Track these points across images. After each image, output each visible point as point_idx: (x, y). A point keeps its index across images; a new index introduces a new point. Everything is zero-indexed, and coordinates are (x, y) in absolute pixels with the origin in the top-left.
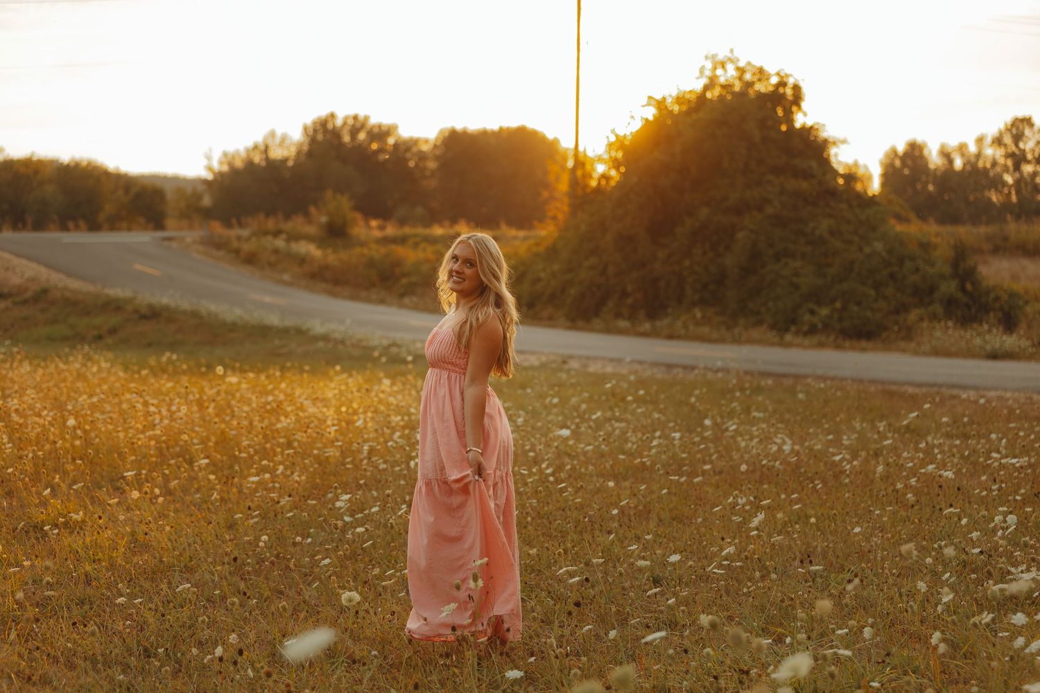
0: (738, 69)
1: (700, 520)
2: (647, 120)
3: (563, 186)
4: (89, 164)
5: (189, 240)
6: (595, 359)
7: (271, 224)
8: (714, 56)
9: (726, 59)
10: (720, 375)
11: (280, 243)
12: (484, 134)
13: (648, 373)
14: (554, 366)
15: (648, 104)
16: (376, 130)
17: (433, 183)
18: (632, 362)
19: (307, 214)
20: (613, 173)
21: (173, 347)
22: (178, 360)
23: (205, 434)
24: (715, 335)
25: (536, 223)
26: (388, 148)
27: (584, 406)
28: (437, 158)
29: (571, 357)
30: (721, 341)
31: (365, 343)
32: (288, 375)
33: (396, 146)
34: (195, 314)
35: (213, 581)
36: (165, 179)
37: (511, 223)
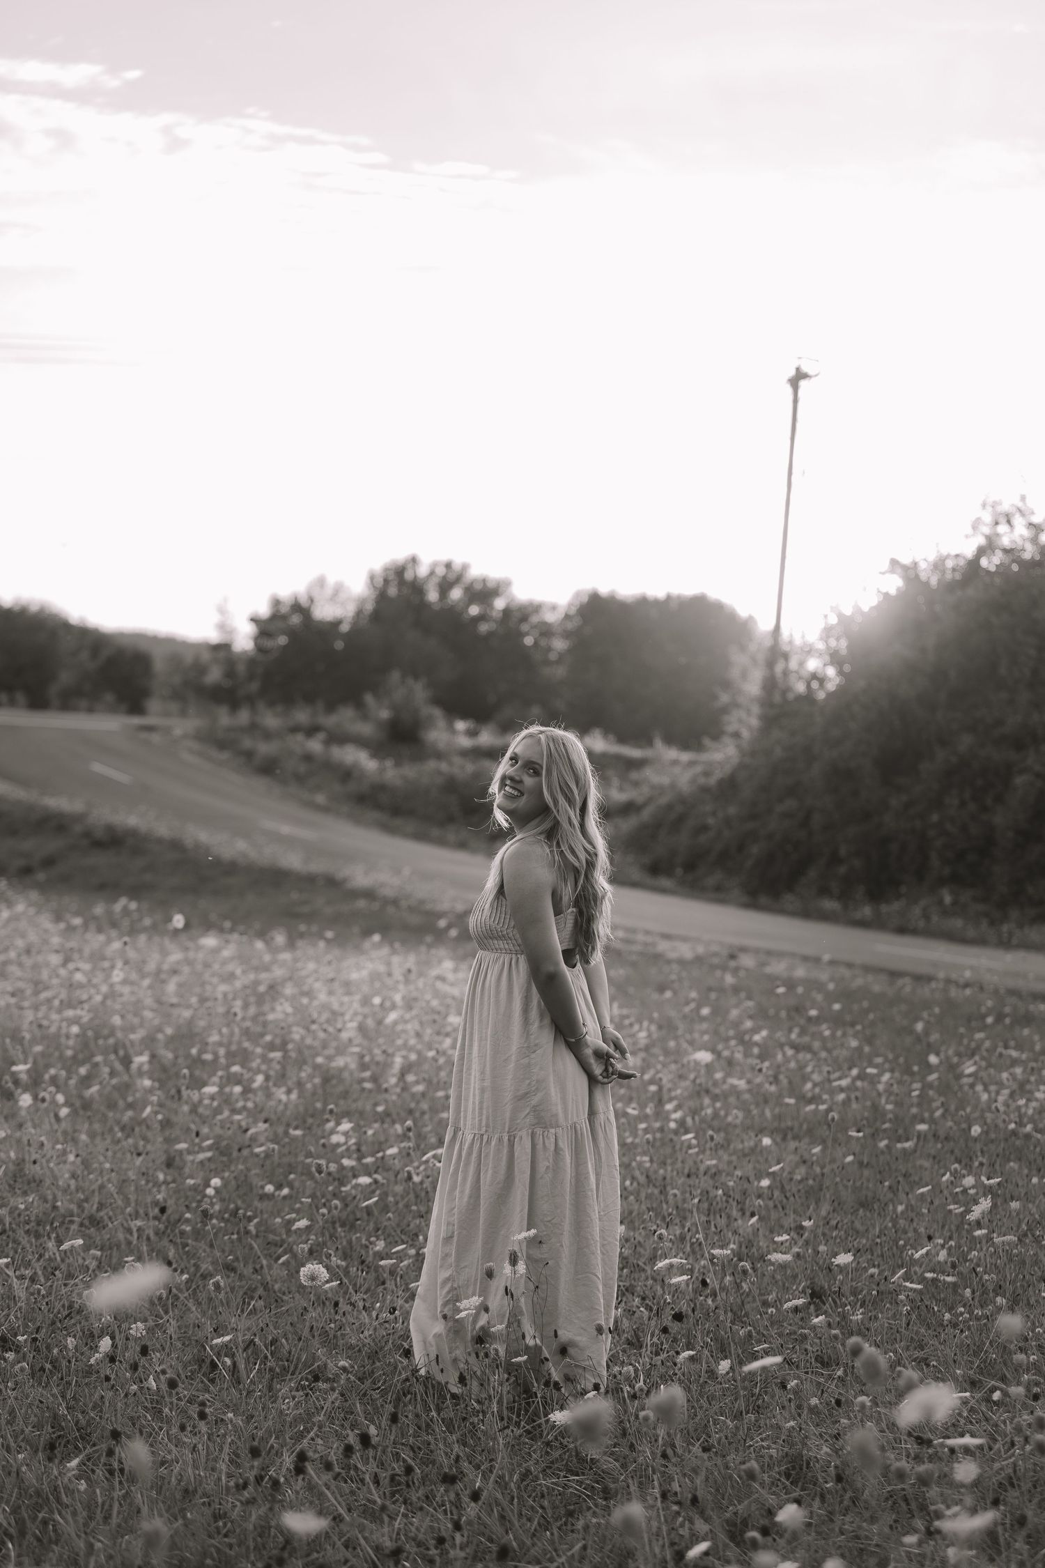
0: (1031, 525)
1: (900, 1208)
2: (886, 595)
3: (753, 687)
4: (42, 610)
5: (178, 732)
6: (780, 955)
7: (302, 716)
8: (995, 505)
9: (1013, 510)
10: (968, 992)
11: (315, 745)
12: (643, 602)
13: (859, 982)
14: (716, 961)
15: (892, 571)
16: (478, 587)
17: (560, 672)
18: (832, 963)
19: (359, 705)
20: (831, 672)
21: (135, 892)
22: (138, 910)
23: (156, 1022)
24: (971, 933)
25: (707, 741)
26: (494, 614)
27: (749, 1024)
28: (567, 635)
29: (744, 949)
30: (981, 942)
31: (428, 907)
32: (300, 943)
33: (507, 612)
34: (175, 845)
35: (129, 1243)
36: (155, 640)
37: (670, 740)
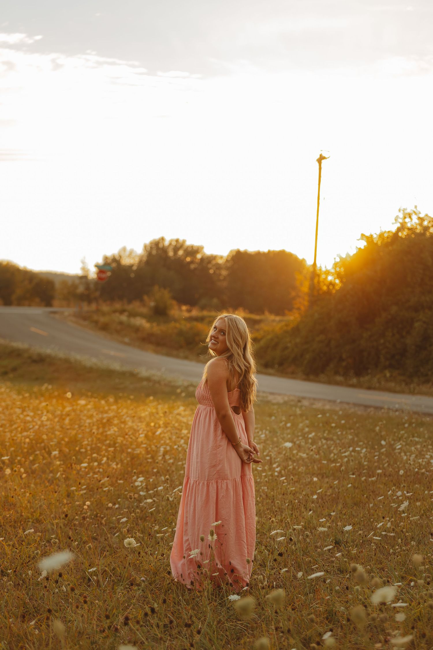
0: (419, 218)
1: (371, 505)
2: (360, 249)
3: (305, 288)
4: (8, 264)
5: (66, 314)
6: (319, 400)
7: (118, 306)
8: (404, 210)
9: (412, 212)
10: (397, 413)
11: (124, 318)
12: (258, 254)
13: (352, 410)
14: (292, 403)
15: (362, 239)
16: (190, 249)
17: (225, 284)
18: (341, 403)
19: (142, 300)
20: (337, 281)
21: (51, 381)
22: (52, 389)
23: (61, 436)
24: (398, 388)
25: (286, 312)
26: (197, 261)
27: (307, 430)
28: (227, 269)
29: (304, 398)
30: (402, 392)
32: (120, 401)
33: (202, 259)
34: (67, 361)
35: (53, 529)
36: (56, 275)
37: (271, 312)
